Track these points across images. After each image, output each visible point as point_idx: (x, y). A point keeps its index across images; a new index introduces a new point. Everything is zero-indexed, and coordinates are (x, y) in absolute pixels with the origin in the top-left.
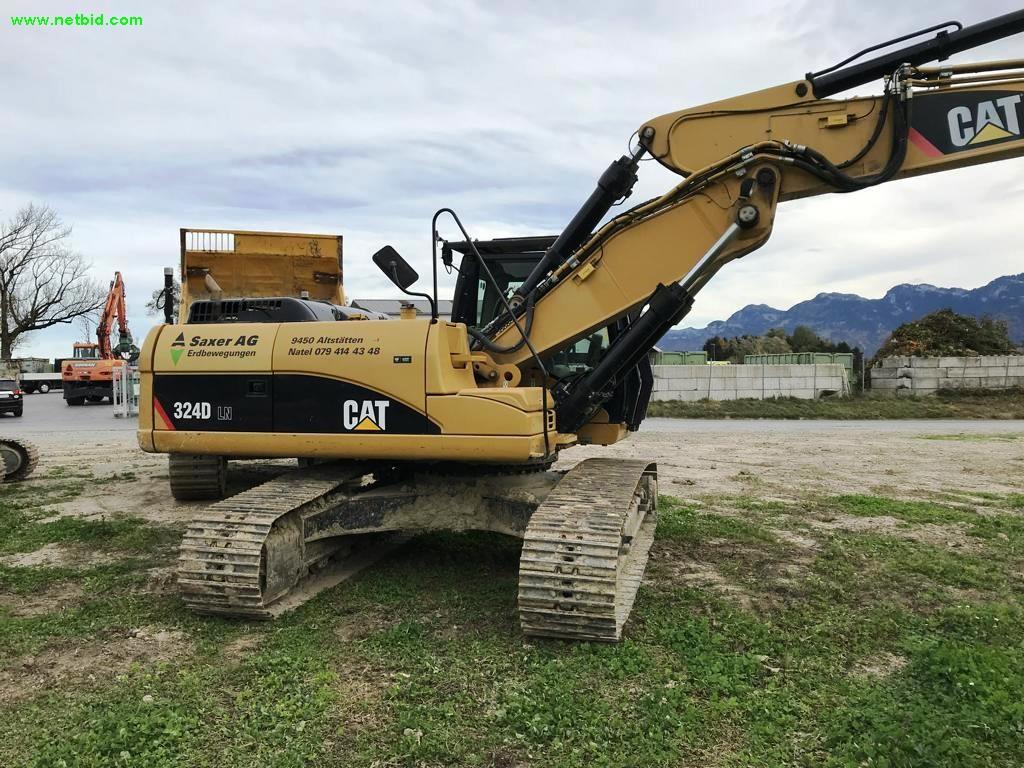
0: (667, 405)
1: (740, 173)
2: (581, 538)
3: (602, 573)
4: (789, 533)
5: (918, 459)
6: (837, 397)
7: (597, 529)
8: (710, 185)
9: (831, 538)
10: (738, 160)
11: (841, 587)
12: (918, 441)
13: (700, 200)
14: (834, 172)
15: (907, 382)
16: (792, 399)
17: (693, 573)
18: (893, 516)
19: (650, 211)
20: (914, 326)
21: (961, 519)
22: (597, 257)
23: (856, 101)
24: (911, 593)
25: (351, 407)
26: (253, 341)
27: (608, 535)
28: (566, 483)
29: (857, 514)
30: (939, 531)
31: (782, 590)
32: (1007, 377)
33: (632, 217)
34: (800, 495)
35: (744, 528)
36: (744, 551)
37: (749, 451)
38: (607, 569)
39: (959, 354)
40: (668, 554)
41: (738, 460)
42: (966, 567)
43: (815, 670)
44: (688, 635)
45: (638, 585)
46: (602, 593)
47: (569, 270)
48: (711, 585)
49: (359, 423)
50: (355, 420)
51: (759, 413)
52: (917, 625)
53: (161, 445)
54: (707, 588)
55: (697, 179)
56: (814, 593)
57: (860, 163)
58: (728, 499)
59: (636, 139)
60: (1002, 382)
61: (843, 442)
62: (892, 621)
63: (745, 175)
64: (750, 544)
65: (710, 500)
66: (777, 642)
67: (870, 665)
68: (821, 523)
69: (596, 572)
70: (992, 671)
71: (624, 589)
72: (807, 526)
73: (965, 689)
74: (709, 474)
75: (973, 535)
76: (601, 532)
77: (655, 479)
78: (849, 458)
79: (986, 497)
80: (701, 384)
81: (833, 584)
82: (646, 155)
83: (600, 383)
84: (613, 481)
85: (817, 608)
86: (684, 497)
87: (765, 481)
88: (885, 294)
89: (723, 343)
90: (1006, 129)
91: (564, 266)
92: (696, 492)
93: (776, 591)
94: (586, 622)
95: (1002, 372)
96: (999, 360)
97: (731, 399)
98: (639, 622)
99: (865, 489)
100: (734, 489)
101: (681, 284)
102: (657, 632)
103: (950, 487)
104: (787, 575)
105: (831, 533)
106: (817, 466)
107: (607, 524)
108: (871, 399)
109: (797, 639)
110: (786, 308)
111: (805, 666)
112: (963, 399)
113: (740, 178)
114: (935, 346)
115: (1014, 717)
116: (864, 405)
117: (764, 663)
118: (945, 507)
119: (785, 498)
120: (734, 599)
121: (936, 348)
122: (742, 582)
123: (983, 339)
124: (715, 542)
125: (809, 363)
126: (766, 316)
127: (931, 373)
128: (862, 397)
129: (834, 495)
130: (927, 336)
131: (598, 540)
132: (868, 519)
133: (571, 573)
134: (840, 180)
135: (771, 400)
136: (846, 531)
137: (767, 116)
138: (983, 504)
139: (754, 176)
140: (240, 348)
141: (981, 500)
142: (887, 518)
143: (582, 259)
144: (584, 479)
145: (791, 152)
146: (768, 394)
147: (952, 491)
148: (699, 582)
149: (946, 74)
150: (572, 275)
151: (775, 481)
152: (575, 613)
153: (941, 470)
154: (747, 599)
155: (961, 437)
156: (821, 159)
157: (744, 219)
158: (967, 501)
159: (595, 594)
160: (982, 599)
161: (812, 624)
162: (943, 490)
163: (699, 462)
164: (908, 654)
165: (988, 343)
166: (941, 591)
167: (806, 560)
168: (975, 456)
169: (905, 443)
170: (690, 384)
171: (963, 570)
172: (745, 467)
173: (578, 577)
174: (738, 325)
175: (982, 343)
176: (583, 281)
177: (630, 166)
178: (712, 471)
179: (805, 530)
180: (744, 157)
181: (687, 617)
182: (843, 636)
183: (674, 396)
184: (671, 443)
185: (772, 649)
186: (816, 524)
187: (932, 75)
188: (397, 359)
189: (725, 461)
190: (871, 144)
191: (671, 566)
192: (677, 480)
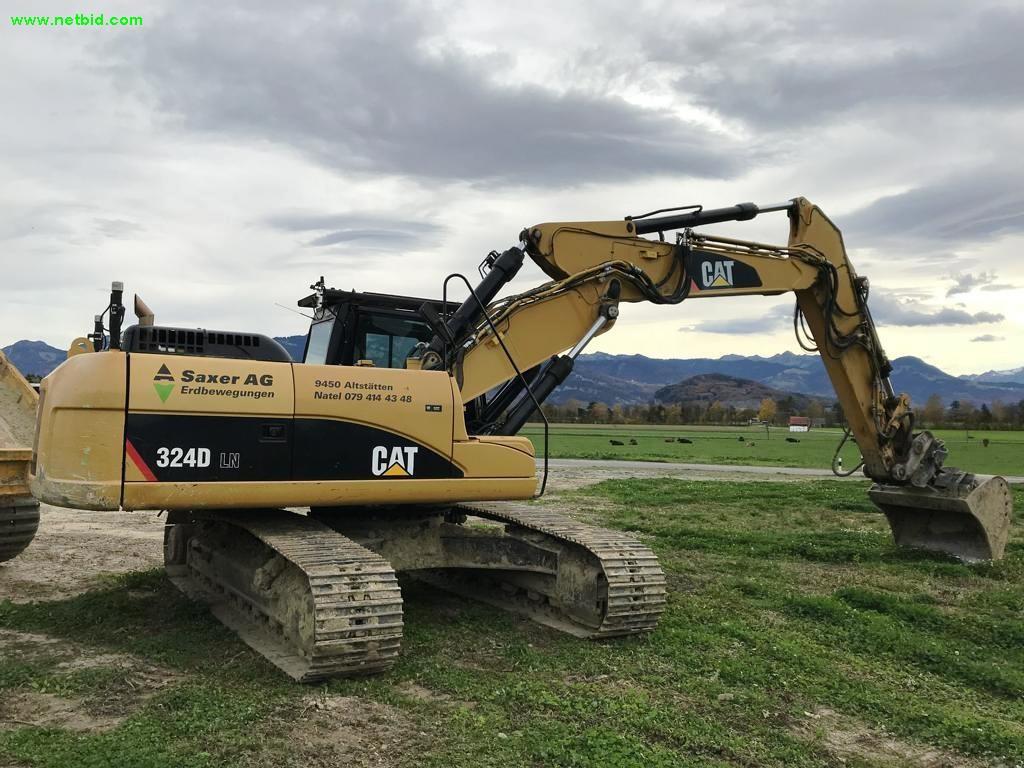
1: (602, 280)
10: (603, 270)
13: (574, 295)
14: (654, 288)
22: (505, 327)
23: (661, 244)
25: (380, 453)
26: (267, 380)
47: (485, 335)
49: (387, 469)
50: (384, 466)
53: (134, 500)
55: (577, 279)
57: (664, 286)
63: (605, 282)
90: (727, 280)
91: (483, 332)
101: (571, 357)
113: (602, 283)
133: (640, 581)
134: (658, 296)
137: (611, 241)
140: (251, 387)
149: (702, 239)
150: (486, 340)
156: (647, 279)
157: (611, 315)
173: (644, 584)
176: (495, 346)
180: (606, 269)
188: (429, 408)
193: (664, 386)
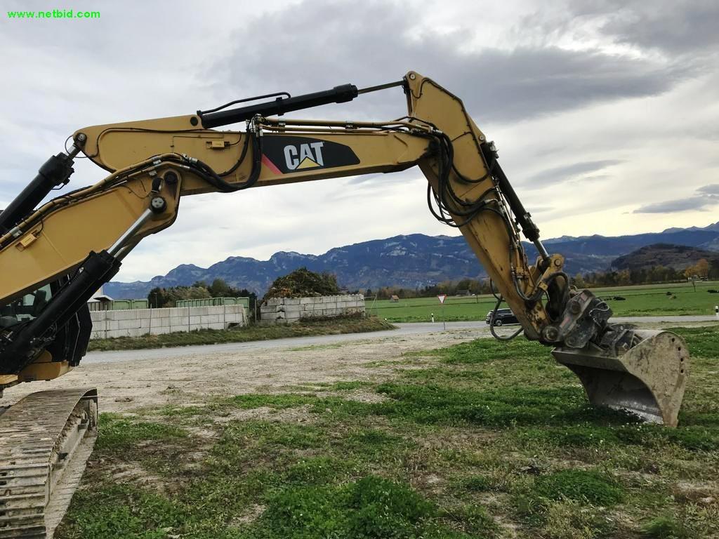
0: (117, 340)
1: (152, 174)
2: (14, 463)
3: (33, 489)
4: (198, 429)
5: (287, 365)
6: (239, 327)
7: (30, 453)
8: (130, 180)
9: (226, 428)
10: (151, 164)
11: (229, 463)
12: (287, 353)
13: (123, 191)
14: (216, 178)
15: (282, 315)
16: (210, 330)
17: (122, 472)
18: (267, 406)
19: (84, 196)
20: (285, 278)
21: (306, 402)
22: (39, 229)
23: (229, 133)
24: (273, 459)
27: (39, 457)
28: (6, 417)
29: (245, 408)
30: (293, 412)
31: (188, 473)
32: (337, 308)
33: (68, 200)
34: (209, 399)
35: (166, 430)
36: (164, 447)
37: (177, 370)
38: (37, 486)
39: (311, 296)
40: (103, 460)
41: (167, 378)
42: (307, 435)
43: (205, 529)
44: (110, 525)
45: (73, 491)
46: (33, 506)
47: (11, 239)
48: (135, 479)
51: (187, 342)
52: (274, 481)
54: (132, 482)
55: (121, 175)
56: (210, 471)
57: (233, 174)
58: (157, 409)
59: (71, 142)
60: (334, 312)
61: (241, 358)
62: (258, 481)
63: (156, 175)
64: (168, 442)
65: (141, 411)
66: (179, 514)
67: (243, 516)
68: (221, 418)
69: (27, 490)
70: (314, 503)
71: (61, 497)
72: (211, 421)
73: (298, 519)
74: (145, 391)
75: (312, 412)
76: (34, 455)
77: (96, 401)
78: (244, 368)
79: (322, 386)
80: (144, 323)
81: (225, 462)
82: (81, 154)
83: (42, 329)
84: (52, 410)
85: (212, 482)
86: (124, 412)
87: (185, 392)
88: (270, 257)
89: (163, 293)
90: (316, 162)
91: (7, 235)
92: (133, 406)
93: (184, 474)
94: (19, 534)
95: (334, 306)
96: (332, 299)
97: (166, 333)
98: (69, 523)
99: (253, 389)
100: (161, 401)
101: (109, 252)
102: (84, 529)
103: (303, 382)
104: (193, 461)
105: (227, 425)
106: (223, 376)
107: (39, 448)
108: (261, 327)
109: (195, 507)
110: (207, 267)
111: (198, 528)
112: (314, 323)
113: (152, 177)
114: (298, 291)
115: (325, 532)
116: (256, 332)
117: (169, 533)
118: (299, 395)
119: (198, 402)
120: (152, 487)
121: (298, 292)
122: (160, 472)
123: (324, 286)
124: (143, 444)
125: (221, 304)
126: (193, 272)
127: (295, 308)
128: (255, 326)
129: (232, 396)
130: (293, 285)
131: (30, 462)
132: (251, 410)
133: (4, 495)
134: (222, 184)
135: (195, 332)
136: (237, 421)
137: (171, 136)
138: (320, 391)
139: (162, 177)
141: (319, 388)
142: (264, 408)
143: (24, 230)
144: (24, 411)
145: (187, 162)
146: (193, 328)
147: (304, 384)
148: (126, 479)
149: (282, 124)
150: (15, 243)
151: (192, 391)
152: (8, 528)
153: (299, 371)
154: (162, 484)
155: (312, 348)
156: (208, 168)
157: (155, 207)
158: (312, 390)
159: (27, 509)
160: (314, 454)
161: (207, 495)
162: (299, 384)
163: (138, 383)
164: (268, 502)
165: (326, 289)
166: (291, 453)
167: (207, 447)
168: (319, 359)
169: (279, 355)
170: (136, 324)
171: (305, 437)
172: (172, 383)
173: (11, 497)
174: (174, 279)
175: (323, 288)
176: (25, 248)
177: (66, 161)
178: (147, 389)
179: (209, 425)
180: (154, 163)
181: (112, 510)
182: (226, 499)
183: (124, 333)
184: (118, 370)
185: (175, 521)
186: (218, 419)
187: (275, 123)
189: (158, 380)
190: (240, 162)
191: (104, 470)
192: (118, 399)
193: (618, 257)
